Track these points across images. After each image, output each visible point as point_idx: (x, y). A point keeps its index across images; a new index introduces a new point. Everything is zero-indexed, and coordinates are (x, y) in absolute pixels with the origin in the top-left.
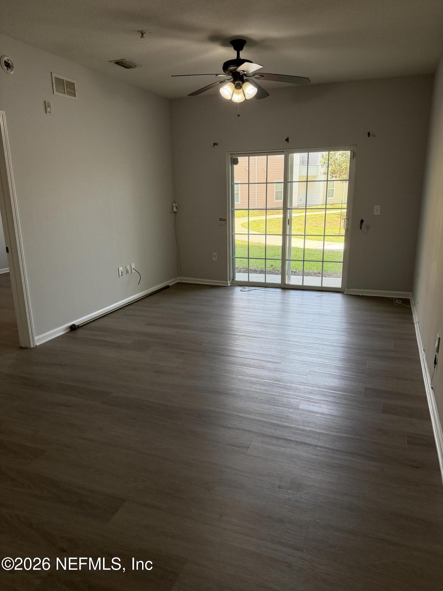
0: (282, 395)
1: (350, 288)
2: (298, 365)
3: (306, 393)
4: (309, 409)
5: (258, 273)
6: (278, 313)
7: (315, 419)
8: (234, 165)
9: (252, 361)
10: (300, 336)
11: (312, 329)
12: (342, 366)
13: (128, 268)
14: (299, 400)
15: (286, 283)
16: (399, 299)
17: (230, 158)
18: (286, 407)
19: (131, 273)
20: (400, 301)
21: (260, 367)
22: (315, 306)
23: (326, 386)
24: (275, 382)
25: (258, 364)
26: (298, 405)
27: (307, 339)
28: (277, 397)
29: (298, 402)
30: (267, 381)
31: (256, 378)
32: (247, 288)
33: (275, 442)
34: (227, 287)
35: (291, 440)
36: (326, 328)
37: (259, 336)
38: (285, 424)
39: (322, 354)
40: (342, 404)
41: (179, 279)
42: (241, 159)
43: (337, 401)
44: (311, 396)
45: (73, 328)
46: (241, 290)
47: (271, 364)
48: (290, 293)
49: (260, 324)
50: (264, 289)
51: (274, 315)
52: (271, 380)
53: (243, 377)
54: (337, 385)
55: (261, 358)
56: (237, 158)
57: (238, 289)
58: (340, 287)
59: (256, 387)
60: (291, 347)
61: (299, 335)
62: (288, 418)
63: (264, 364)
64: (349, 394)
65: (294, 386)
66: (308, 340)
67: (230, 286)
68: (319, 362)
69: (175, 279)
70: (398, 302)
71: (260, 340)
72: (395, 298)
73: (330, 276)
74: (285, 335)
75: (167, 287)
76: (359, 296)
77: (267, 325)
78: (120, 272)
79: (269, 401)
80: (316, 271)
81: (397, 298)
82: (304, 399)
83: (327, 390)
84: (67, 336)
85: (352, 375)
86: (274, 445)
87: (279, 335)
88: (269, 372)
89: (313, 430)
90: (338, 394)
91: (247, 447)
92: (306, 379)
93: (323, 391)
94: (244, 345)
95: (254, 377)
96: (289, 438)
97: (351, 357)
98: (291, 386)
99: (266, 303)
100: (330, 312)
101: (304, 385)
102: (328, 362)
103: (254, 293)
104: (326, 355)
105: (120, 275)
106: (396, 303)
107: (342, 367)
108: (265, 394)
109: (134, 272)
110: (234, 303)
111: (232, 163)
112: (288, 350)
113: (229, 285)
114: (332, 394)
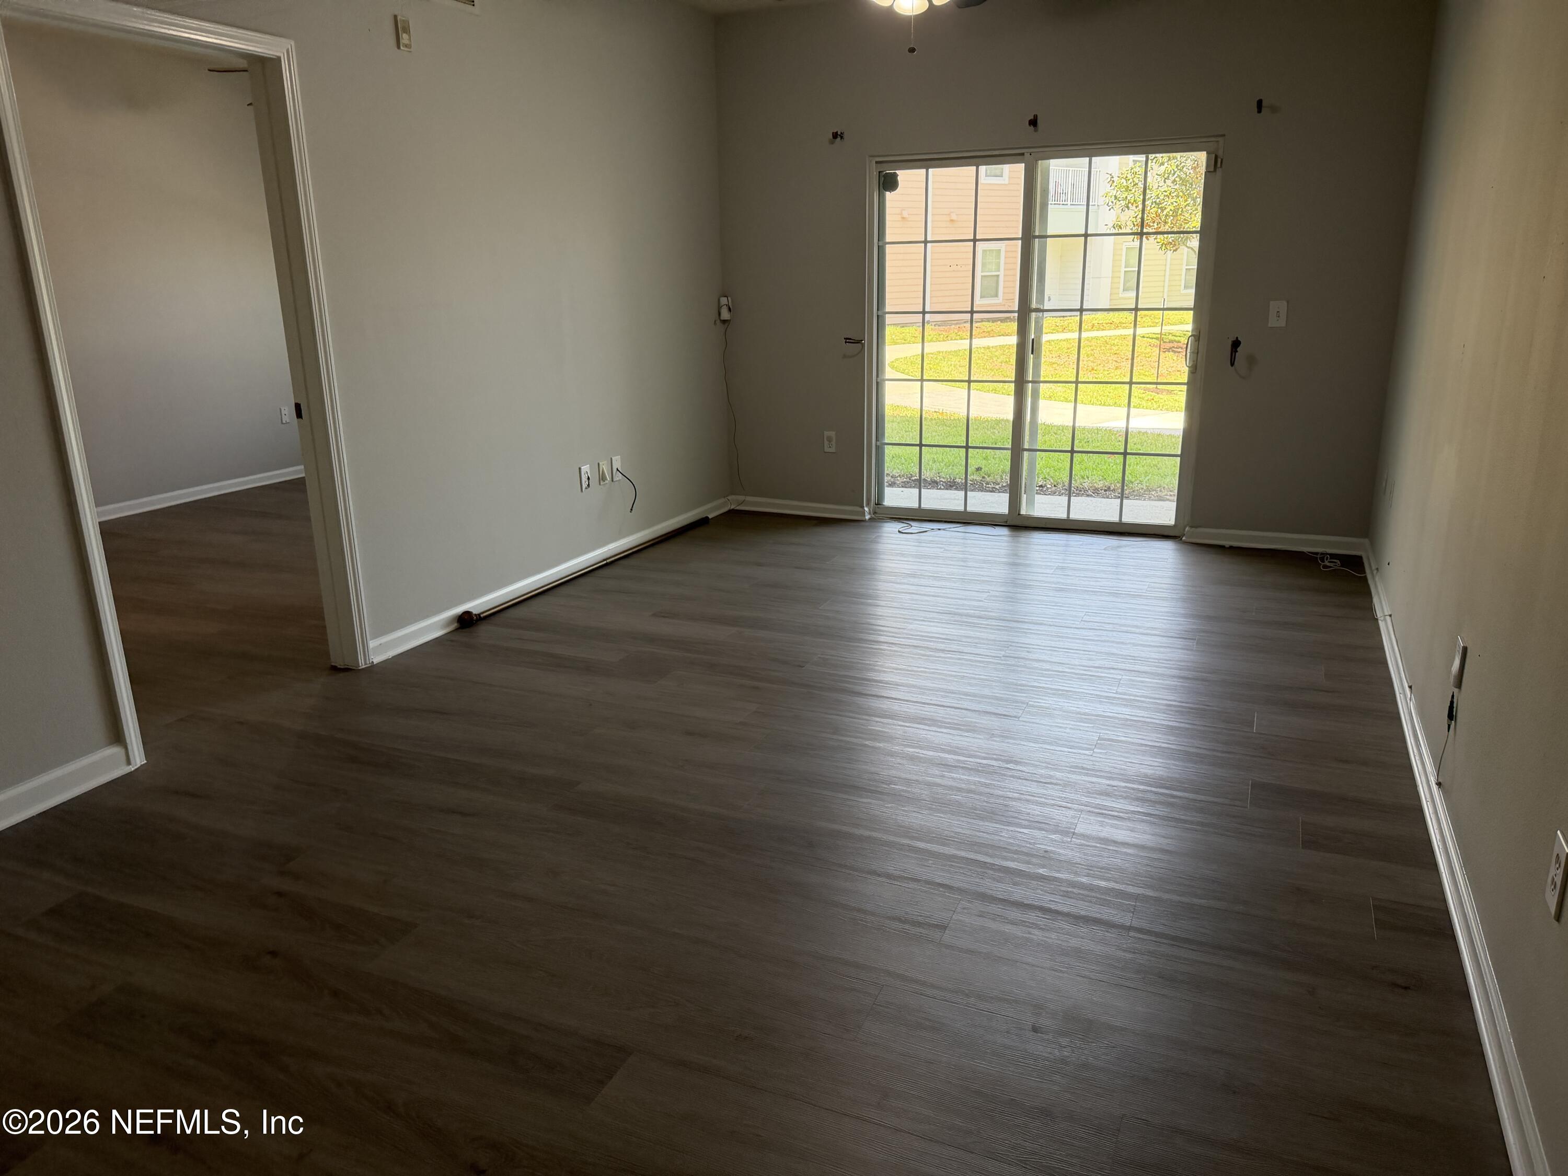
0: (1028, 797)
1: (1200, 527)
2: (1068, 722)
3: (1093, 794)
4: (1103, 835)
5: (943, 489)
6: (1002, 589)
7: (1119, 861)
8: (888, 193)
9: (941, 711)
10: (1067, 649)
11: (1098, 633)
12: (1187, 726)
13: (605, 467)
14: (1076, 810)
15: (1023, 512)
16: (1333, 556)
17: (875, 174)
18: (1041, 829)
19: (612, 481)
20: (1335, 561)
21: (964, 725)
22: (1104, 572)
23: (1146, 776)
24: (1008, 766)
25: (957, 718)
26: (1072, 823)
27: (1086, 656)
28: (1014, 803)
29: (1073, 817)
30: (984, 762)
31: (955, 753)
32: (916, 527)
33: (1015, 914)
34: (863, 523)
35: (1058, 913)
36: (1137, 630)
37: (954, 647)
38: (1041, 871)
39: (1130, 695)
40: (1192, 823)
41: (734, 502)
42: (904, 176)
43: (1177, 816)
44: (1109, 803)
45: (466, 621)
46: (899, 532)
47: (993, 718)
48: (1032, 540)
49: (957, 618)
50: (962, 528)
51: (991, 596)
52: (996, 760)
53: (917, 750)
54: (1177, 776)
55: (965, 705)
56: (896, 173)
57: (890, 529)
58: (1172, 522)
59: (955, 775)
60: (1044, 677)
61: (1066, 647)
62: (1046, 857)
63: (973, 718)
64: (1211, 799)
65: (1058, 774)
66: (1090, 660)
67: (870, 519)
68: (1122, 716)
69: (722, 500)
70: (1331, 565)
71: (959, 659)
72: (1322, 554)
73: (1139, 496)
74: (1028, 646)
75: (702, 522)
76: (1222, 547)
77: (976, 621)
78: (584, 479)
79: (993, 813)
80: (1100, 485)
81: (1330, 554)
82: (1089, 809)
83: (1149, 788)
84: (452, 641)
85: (1214, 750)
86: (1013, 923)
87: (1011, 646)
88: (988, 739)
89: (1117, 886)
90: (1180, 797)
91: (943, 928)
92: (1091, 758)
93: (1138, 790)
94: (917, 671)
95: (949, 752)
96: (1053, 907)
97: (1210, 704)
98: (1051, 777)
99: (970, 564)
100: (1146, 587)
101: (1087, 775)
102: (1147, 717)
103: (936, 539)
104: (1142, 699)
105: (584, 486)
106: (1325, 567)
107: (1188, 729)
108: (981, 794)
109: (618, 479)
110: (879, 564)
111: (881, 187)
112: (1036, 684)
113: (867, 517)
114: (1162, 798)
